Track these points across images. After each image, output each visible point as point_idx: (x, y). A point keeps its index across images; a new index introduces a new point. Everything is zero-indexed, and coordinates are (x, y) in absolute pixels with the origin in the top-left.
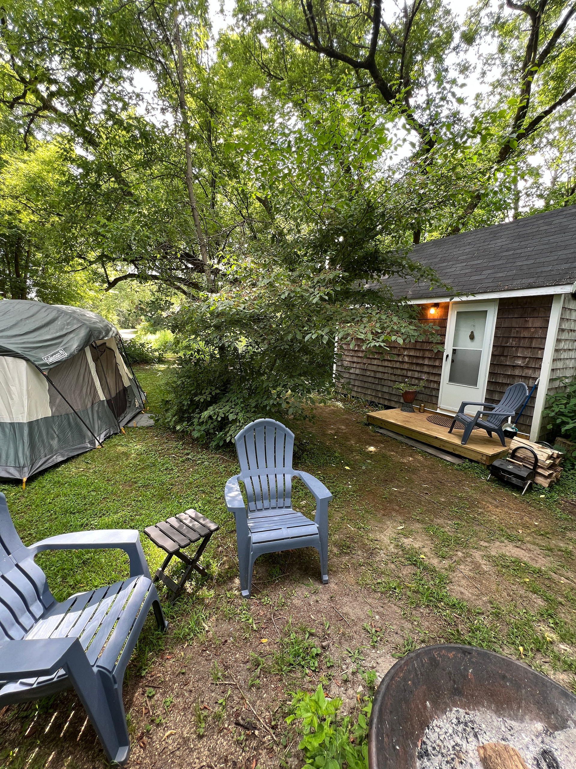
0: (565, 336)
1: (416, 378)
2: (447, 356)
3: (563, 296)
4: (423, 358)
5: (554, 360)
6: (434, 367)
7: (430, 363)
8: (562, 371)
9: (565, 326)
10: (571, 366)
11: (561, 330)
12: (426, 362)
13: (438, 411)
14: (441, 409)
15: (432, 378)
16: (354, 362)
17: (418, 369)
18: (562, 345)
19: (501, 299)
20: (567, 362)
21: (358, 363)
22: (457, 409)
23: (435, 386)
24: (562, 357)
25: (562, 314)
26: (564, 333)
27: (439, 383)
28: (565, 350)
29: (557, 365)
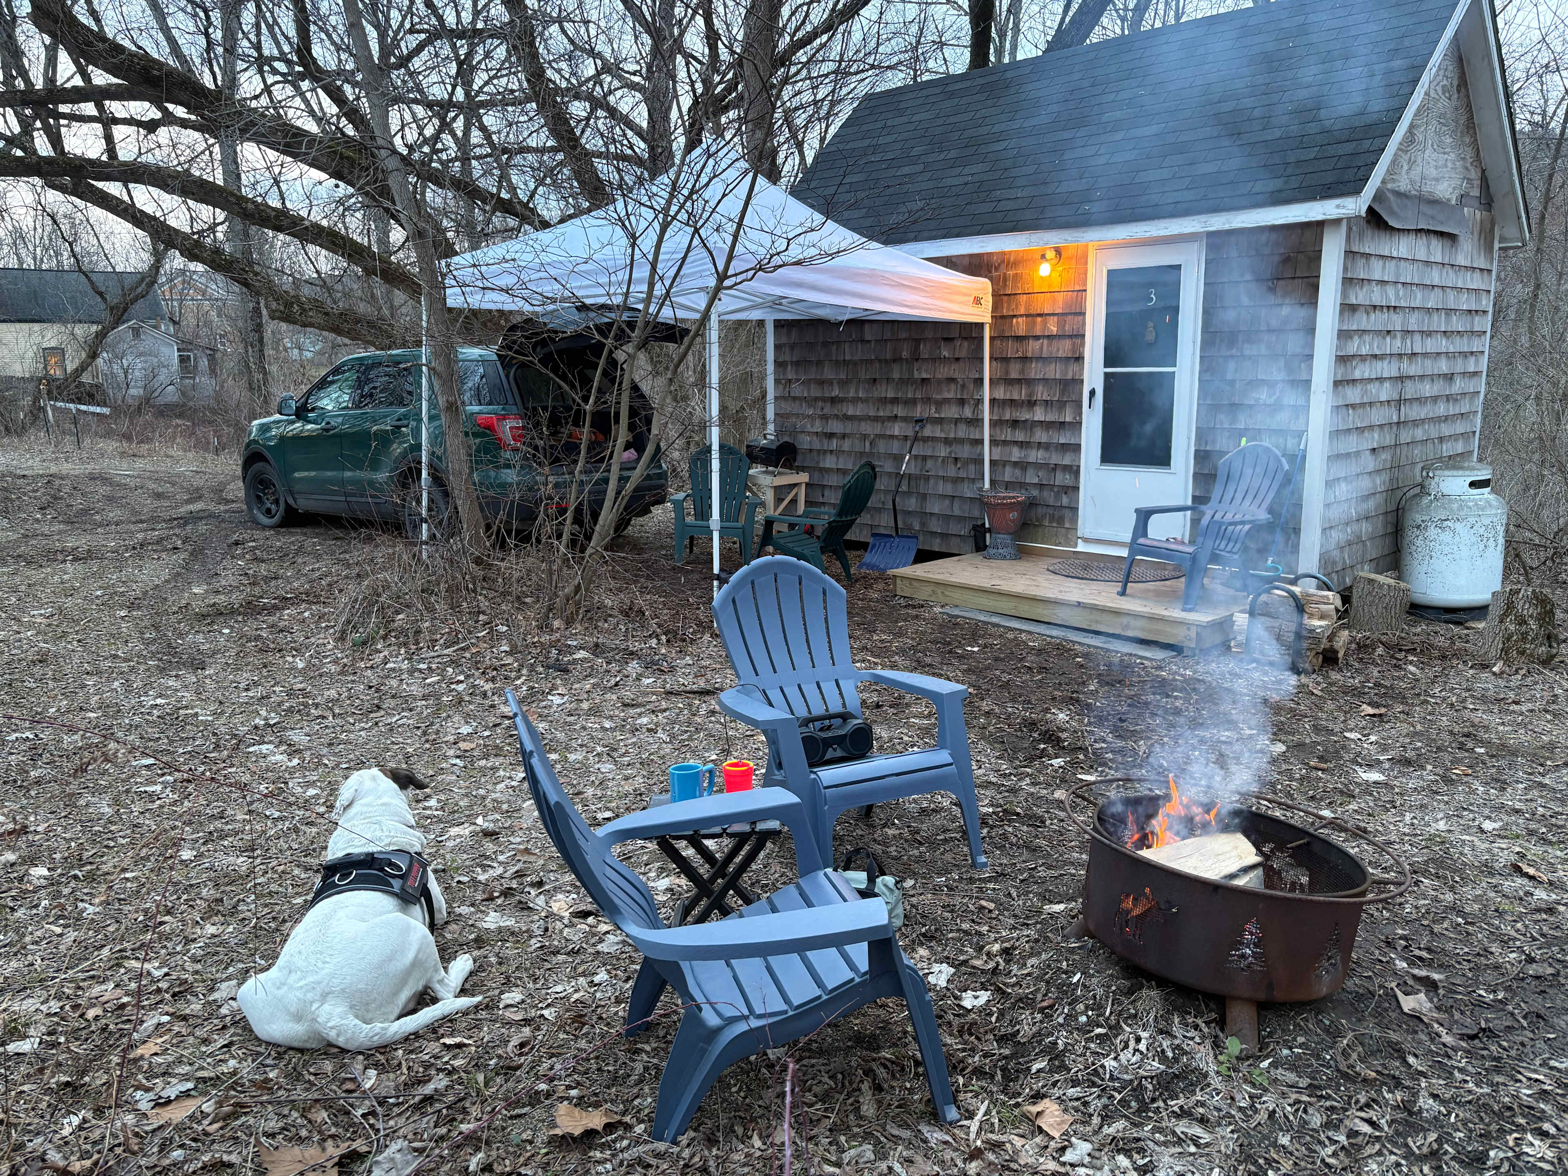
0: (1361, 321)
1: (1015, 464)
2: (1092, 393)
3: (1345, 222)
4: (1031, 404)
5: (1337, 384)
6: (1062, 425)
7: (1050, 417)
8: (1360, 411)
9: (1359, 297)
10: (1383, 398)
11: (1348, 309)
12: (1039, 415)
13: (1081, 547)
14: (1086, 540)
15: (1056, 458)
16: (831, 436)
17: (1020, 436)
18: (1353, 347)
19: (1211, 235)
20: (1373, 388)
21: (844, 436)
22: (1127, 537)
23: (1067, 479)
24: (1357, 375)
25: (1345, 269)
26: (1358, 315)
27: (1075, 471)
28: (1363, 358)
29: (1344, 397)
